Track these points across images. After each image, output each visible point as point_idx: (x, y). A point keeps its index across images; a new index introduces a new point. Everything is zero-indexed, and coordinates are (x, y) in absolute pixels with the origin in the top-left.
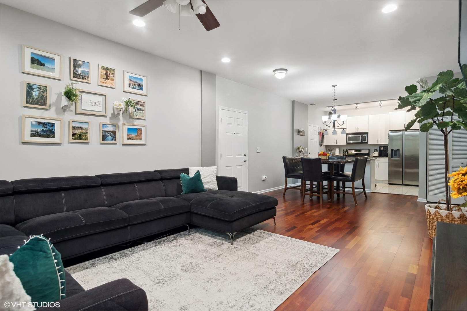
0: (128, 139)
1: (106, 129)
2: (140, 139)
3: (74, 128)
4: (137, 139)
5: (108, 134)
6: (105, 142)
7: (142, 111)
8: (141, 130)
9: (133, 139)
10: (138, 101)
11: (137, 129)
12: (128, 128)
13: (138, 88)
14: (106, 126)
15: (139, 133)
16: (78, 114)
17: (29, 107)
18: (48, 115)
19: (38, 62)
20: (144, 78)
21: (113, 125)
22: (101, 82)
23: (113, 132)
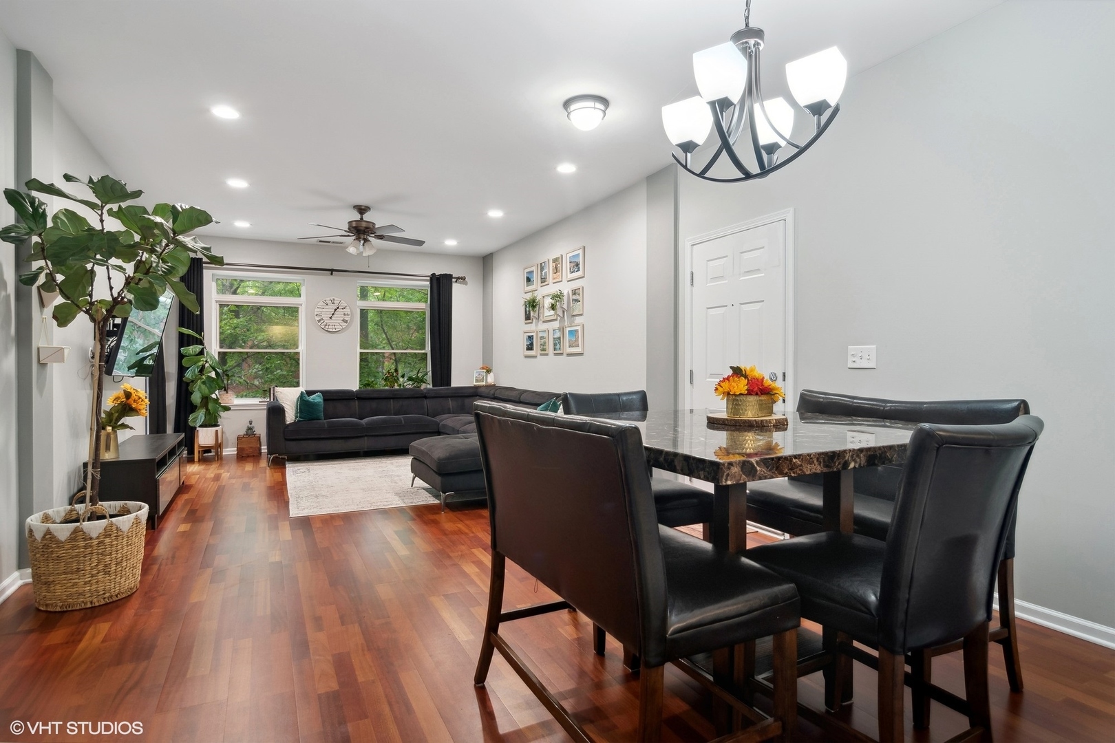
1: (556, 336)
5: (557, 342)
7: (579, 303)
10: (576, 289)
16: (544, 322)
17: (526, 323)
18: (532, 328)
19: (528, 280)
20: (580, 252)
21: (559, 329)
22: (554, 279)
23: (559, 338)
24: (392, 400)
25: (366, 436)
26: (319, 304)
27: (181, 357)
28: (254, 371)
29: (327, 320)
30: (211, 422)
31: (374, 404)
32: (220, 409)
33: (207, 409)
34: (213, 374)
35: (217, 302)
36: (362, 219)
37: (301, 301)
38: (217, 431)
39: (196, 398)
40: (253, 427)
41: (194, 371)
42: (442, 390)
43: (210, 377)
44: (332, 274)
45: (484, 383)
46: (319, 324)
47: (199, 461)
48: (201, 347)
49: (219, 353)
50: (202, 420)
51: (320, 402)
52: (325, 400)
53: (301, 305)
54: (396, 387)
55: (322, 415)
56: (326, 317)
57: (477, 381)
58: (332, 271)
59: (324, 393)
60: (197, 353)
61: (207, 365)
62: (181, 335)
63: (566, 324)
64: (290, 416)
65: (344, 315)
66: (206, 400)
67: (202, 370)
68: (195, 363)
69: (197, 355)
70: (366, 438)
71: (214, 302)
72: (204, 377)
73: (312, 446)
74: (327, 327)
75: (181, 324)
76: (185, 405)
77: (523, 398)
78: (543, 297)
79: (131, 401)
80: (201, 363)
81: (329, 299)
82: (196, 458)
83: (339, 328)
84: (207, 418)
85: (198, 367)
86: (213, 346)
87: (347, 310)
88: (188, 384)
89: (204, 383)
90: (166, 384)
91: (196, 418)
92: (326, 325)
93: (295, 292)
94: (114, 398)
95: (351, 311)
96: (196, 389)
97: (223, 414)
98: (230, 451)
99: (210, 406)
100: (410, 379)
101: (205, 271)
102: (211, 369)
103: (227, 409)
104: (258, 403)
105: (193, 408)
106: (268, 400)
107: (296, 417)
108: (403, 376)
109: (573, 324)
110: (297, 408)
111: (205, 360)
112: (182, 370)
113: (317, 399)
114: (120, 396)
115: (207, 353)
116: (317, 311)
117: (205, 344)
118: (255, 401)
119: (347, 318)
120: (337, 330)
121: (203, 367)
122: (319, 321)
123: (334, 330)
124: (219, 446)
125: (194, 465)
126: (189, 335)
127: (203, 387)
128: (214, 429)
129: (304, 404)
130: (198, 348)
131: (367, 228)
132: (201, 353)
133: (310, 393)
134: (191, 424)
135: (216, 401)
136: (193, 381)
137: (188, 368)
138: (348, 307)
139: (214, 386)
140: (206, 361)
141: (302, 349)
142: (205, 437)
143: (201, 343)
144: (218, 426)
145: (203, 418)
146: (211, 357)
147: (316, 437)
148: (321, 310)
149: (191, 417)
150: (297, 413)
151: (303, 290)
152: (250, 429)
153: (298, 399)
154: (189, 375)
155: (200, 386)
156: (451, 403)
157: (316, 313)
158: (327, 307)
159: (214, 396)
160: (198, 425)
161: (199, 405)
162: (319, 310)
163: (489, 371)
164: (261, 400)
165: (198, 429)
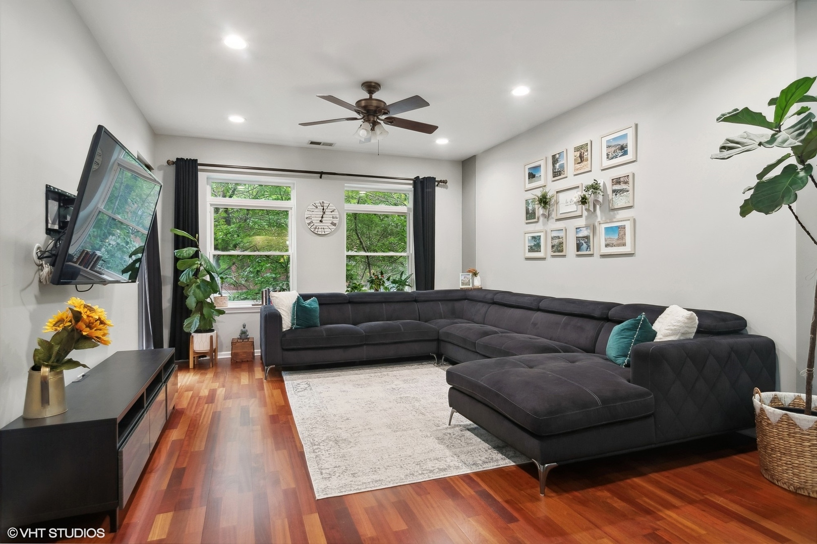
0: (607, 246)
1: (580, 235)
2: (624, 245)
3: (553, 238)
4: (619, 245)
5: (583, 242)
6: (579, 253)
7: (625, 193)
8: (625, 228)
9: (613, 245)
10: (620, 178)
11: (618, 227)
12: (606, 229)
13: (620, 154)
14: (581, 230)
15: (622, 233)
16: (558, 220)
17: (527, 223)
18: (537, 228)
19: (532, 176)
20: (630, 133)
21: (587, 227)
22: (575, 170)
23: (587, 237)
24: (384, 304)
25: (365, 344)
26: (309, 207)
27: (176, 259)
28: (245, 274)
29: (318, 224)
30: (206, 328)
31: (367, 308)
32: (215, 313)
33: (202, 314)
34: (208, 278)
35: (211, 205)
36: (371, 97)
37: (290, 205)
38: (211, 337)
39: (191, 302)
40: (247, 331)
41: (189, 274)
42: (426, 293)
43: (204, 281)
44: (321, 177)
45: (471, 286)
46: (309, 227)
47: (194, 368)
48: (195, 249)
49: (214, 256)
50: (197, 326)
51: (316, 308)
52: (320, 304)
53: (291, 208)
54: (382, 290)
55: (318, 321)
56: (316, 220)
57: (463, 284)
58: (321, 174)
59: (319, 297)
60: (191, 255)
61: (202, 268)
62: (177, 237)
63: (599, 219)
64: (287, 323)
65: (333, 218)
66: (201, 304)
67: (197, 273)
68: (190, 266)
69: (192, 257)
70: (365, 347)
71: (208, 205)
72: (198, 281)
73: (309, 357)
74: (317, 230)
75: (177, 226)
76: (181, 311)
77: (542, 305)
78: (557, 192)
79: (81, 325)
80: (195, 267)
81: (318, 202)
82: (191, 365)
83: (327, 231)
84: (202, 323)
85: (192, 271)
86: (208, 249)
87: (336, 213)
88: (183, 288)
89: (198, 287)
90: (163, 288)
91: (191, 323)
92: (316, 228)
93: (284, 195)
94: (56, 320)
95: (339, 214)
96: (191, 294)
97: (216, 318)
98: (224, 355)
99: (205, 311)
100: (394, 282)
101: (200, 174)
102: (205, 273)
103: (221, 312)
104: (251, 306)
105: (188, 313)
106: (261, 303)
107: (293, 324)
108: (388, 279)
109: (615, 220)
110: (293, 314)
111: (199, 263)
112: (177, 273)
113: (312, 304)
114: (64, 317)
115: (202, 255)
116: (307, 214)
117: (200, 247)
118: (248, 304)
119: (335, 221)
120: (326, 233)
121: (198, 270)
122: (309, 224)
123: (323, 233)
124: (213, 351)
125: (188, 375)
126: (184, 237)
127: (198, 291)
128: (209, 334)
129: (300, 309)
130: (191, 250)
131: (377, 107)
132: (196, 255)
133: (306, 297)
134: (186, 330)
135: (211, 305)
136: (188, 285)
137: (183, 271)
138: (336, 211)
139: (208, 290)
140: (201, 265)
141: (292, 252)
142: (200, 343)
143: (197, 246)
144: (213, 331)
145: (198, 324)
146: (205, 261)
147: (314, 346)
148: (311, 213)
149: (186, 322)
150: (293, 319)
151: (293, 195)
152: (244, 333)
153: (294, 304)
154: (183, 278)
155: (194, 290)
156: (442, 307)
157: (306, 216)
158: (317, 210)
159: (208, 300)
160: (193, 330)
161: (193, 310)
162: (309, 213)
163: (475, 274)
164: (254, 303)
165: (193, 334)
